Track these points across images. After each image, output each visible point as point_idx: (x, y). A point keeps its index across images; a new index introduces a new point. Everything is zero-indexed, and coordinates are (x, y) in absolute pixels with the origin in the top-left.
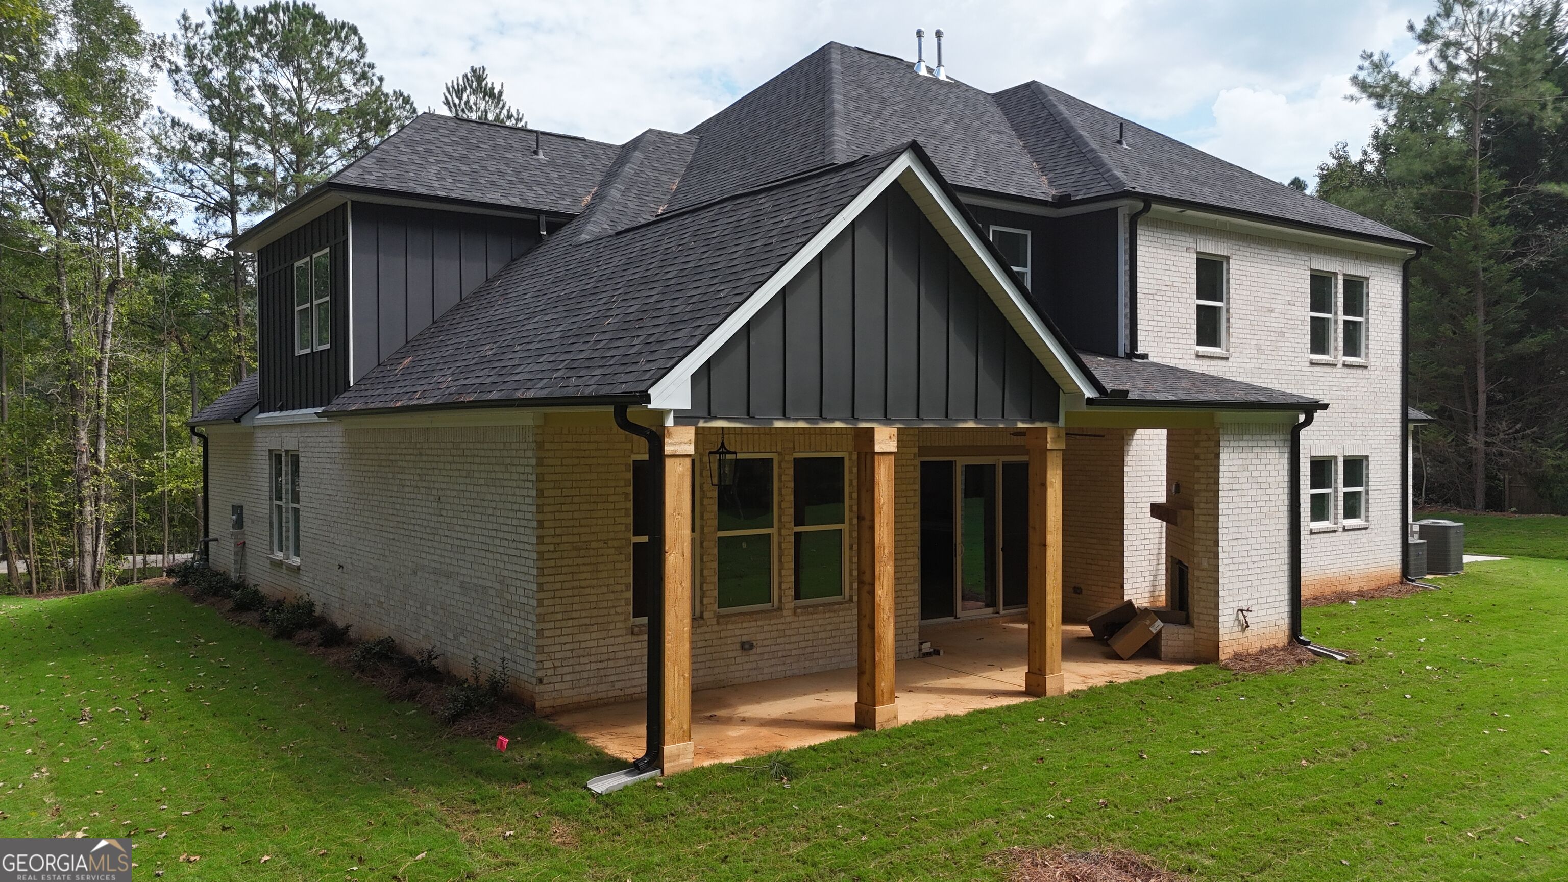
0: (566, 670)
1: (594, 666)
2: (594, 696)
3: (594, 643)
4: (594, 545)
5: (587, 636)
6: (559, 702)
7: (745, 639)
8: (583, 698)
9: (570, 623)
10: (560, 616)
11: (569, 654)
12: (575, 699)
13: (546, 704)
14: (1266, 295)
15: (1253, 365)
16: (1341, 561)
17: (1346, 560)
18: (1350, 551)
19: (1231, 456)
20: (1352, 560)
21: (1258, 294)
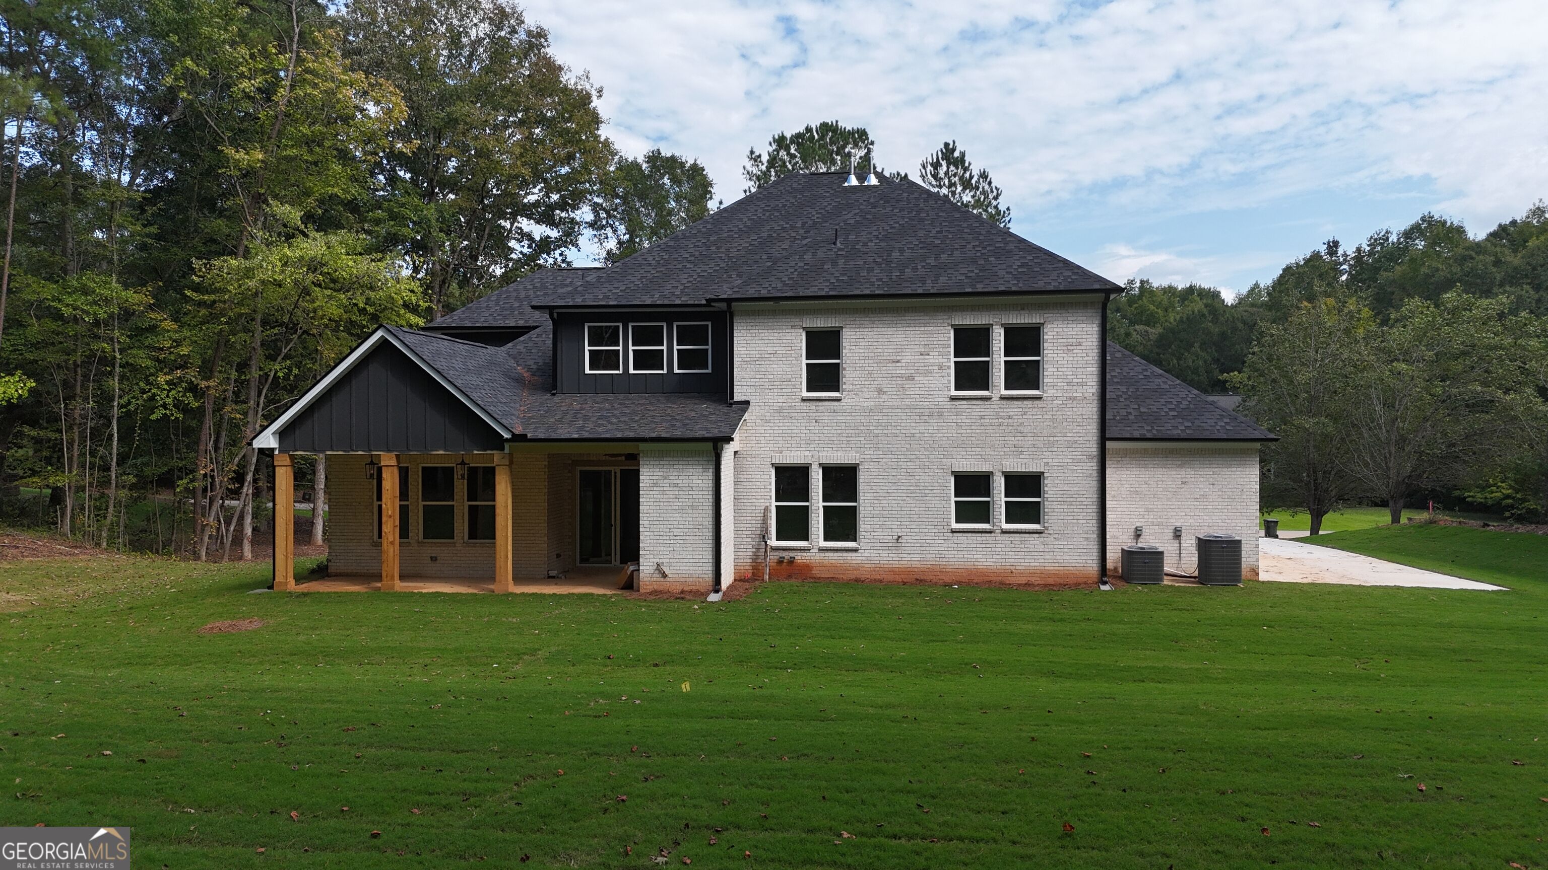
0: (342, 557)
1: (354, 558)
2: (355, 571)
3: (355, 548)
4: (354, 504)
5: (351, 544)
6: (338, 571)
7: (433, 555)
8: (349, 571)
9: (344, 537)
10: (339, 534)
11: (343, 551)
12: (346, 571)
13: (333, 571)
14: (890, 351)
15: (872, 404)
16: (998, 557)
17: (1007, 557)
18: (1012, 550)
19: (651, 470)
20: (1017, 557)
21: (880, 350)
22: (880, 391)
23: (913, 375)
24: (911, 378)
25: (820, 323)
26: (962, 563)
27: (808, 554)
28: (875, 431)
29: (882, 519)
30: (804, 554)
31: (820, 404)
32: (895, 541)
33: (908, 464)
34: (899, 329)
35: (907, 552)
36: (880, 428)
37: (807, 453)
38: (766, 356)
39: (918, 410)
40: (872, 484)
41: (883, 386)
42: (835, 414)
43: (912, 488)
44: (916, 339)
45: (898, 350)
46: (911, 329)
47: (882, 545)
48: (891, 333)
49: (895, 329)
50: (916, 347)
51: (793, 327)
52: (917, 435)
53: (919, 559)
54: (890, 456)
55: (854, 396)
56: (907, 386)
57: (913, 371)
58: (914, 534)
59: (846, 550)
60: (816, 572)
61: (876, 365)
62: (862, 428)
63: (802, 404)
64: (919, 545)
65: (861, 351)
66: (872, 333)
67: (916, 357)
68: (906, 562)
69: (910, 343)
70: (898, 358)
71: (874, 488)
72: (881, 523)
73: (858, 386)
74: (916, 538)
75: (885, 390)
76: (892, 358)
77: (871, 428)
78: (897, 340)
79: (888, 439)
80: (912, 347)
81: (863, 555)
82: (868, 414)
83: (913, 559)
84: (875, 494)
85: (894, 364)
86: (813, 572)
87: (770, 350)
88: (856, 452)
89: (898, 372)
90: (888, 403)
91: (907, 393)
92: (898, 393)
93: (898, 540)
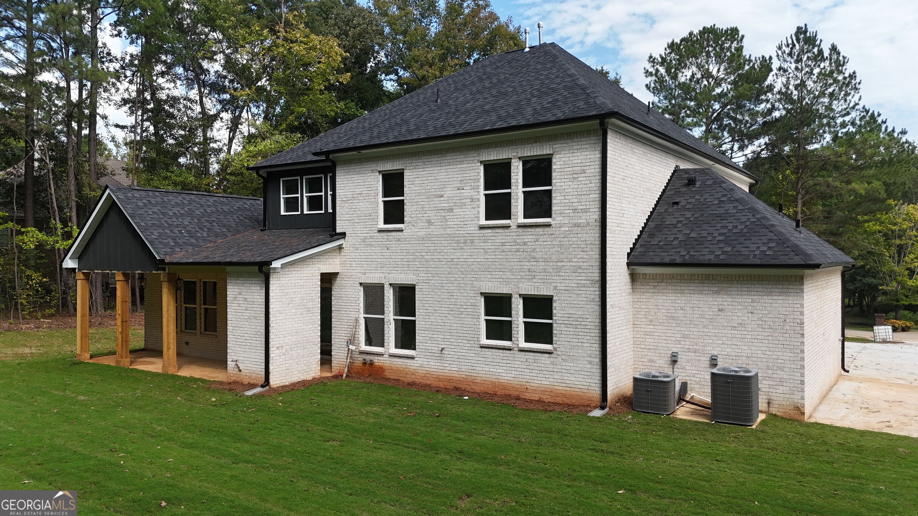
0: (150, 339)
1: (155, 339)
2: (154, 348)
3: (155, 333)
4: (154, 304)
5: (153, 331)
6: (148, 347)
9: (150, 326)
11: (150, 334)
12: (151, 348)
13: (146, 347)
14: (436, 187)
15: (424, 233)
16: (516, 373)
17: (523, 373)
18: (528, 367)
19: (233, 287)
20: (531, 374)
21: (429, 187)
22: (429, 222)
23: (453, 207)
25: (390, 166)
26: (488, 376)
27: (382, 358)
28: (426, 257)
29: (431, 332)
30: (379, 358)
31: (389, 234)
32: (440, 352)
33: (449, 285)
34: (442, 168)
35: (448, 362)
36: (429, 254)
37: (382, 275)
38: (356, 196)
39: (456, 239)
40: (424, 302)
41: (431, 218)
42: (399, 242)
43: (452, 306)
44: (455, 176)
45: (442, 187)
46: (451, 167)
47: (430, 354)
48: (436, 172)
49: (439, 168)
50: (454, 183)
51: (373, 171)
52: (455, 260)
53: (457, 369)
54: (437, 278)
55: (412, 227)
56: (448, 217)
57: (452, 204)
58: (453, 347)
59: (406, 357)
60: (388, 374)
61: (426, 200)
62: (417, 254)
63: (378, 234)
64: (456, 357)
65: (417, 188)
66: (424, 173)
67: (455, 192)
68: (447, 371)
69: (450, 180)
70: (442, 193)
71: (425, 305)
72: (430, 336)
73: (415, 219)
74: (455, 350)
75: (433, 221)
76: (437, 193)
77: (423, 254)
78: (441, 177)
79: (435, 263)
80: (451, 183)
81: (418, 362)
82: (421, 242)
83: (452, 369)
84: (426, 311)
85: (439, 199)
86: (386, 373)
87: (358, 191)
88: (414, 274)
89: (442, 205)
90: (435, 233)
91: (448, 223)
92: (442, 224)
93: (442, 350)
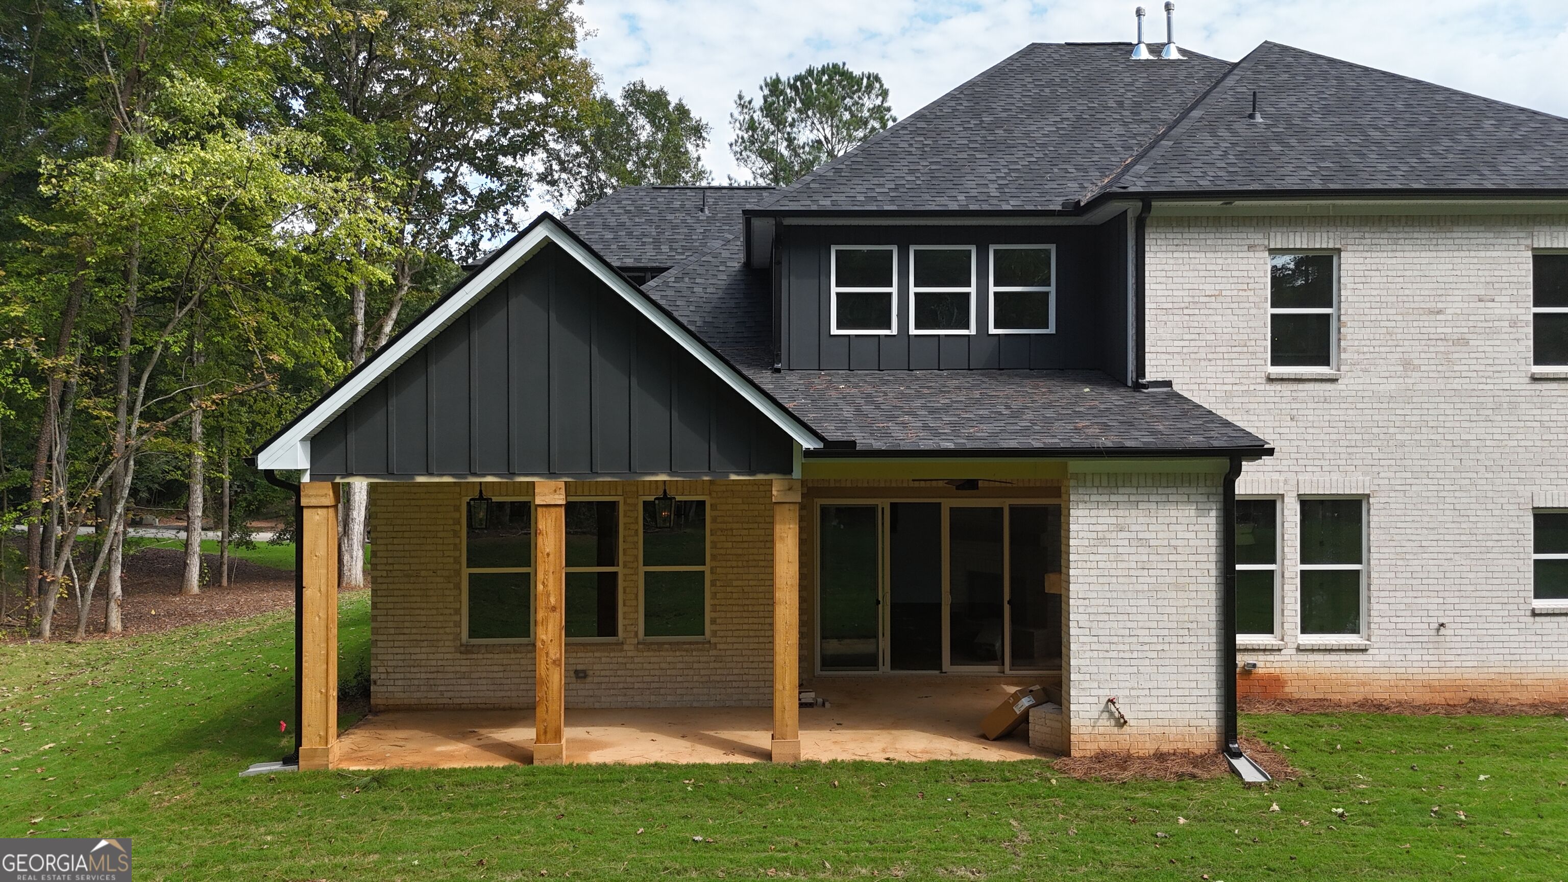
0: (398, 676)
1: (423, 676)
2: (424, 701)
4: (423, 573)
5: (418, 650)
6: (391, 702)
7: (579, 667)
8: (413, 702)
9: (402, 637)
10: (392, 631)
11: (400, 663)
12: (406, 701)
13: (379, 702)
14: (1427, 293)
15: (1393, 387)
19: (1093, 513)
21: (1407, 292)
22: (1407, 364)
23: (1467, 336)
24: (1463, 341)
25: (1300, 241)
27: (1277, 658)
28: (1398, 437)
29: (1411, 594)
30: (1270, 658)
31: (1301, 386)
32: (1433, 632)
33: (1457, 494)
34: (1440, 254)
35: (1454, 651)
36: (1407, 430)
37: (1276, 476)
38: (1203, 299)
39: (1475, 400)
40: (1392, 531)
41: (1412, 356)
42: (1326, 406)
43: (1463, 538)
44: (1472, 273)
45: (1440, 292)
46: (1462, 254)
47: (1410, 639)
48: (1427, 261)
49: (1434, 254)
50: (1470, 286)
51: (1251, 248)
52: (1473, 443)
53: (1476, 664)
54: (1425, 481)
55: (1361, 374)
56: (1456, 355)
57: (1466, 330)
58: (1467, 620)
59: (1346, 650)
60: (1292, 690)
61: (1400, 318)
62: (1375, 430)
63: (1268, 387)
64: (1475, 639)
65: (1374, 293)
66: (1394, 261)
67: (1472, 305)
68: (1453, 670)
69: (1460, 279)
70: (1440, 305)
71: (1396, 537)
72: (1409, 600)
73: (1368, 356)
74: (1471, 626)
75: (1416, 362)
76: (1428, 305)
77: (1392, 430)
78: (1438, 273)
79: (1421, 450)
80: (1464, 286)
81: (1377, 658)
82: (1385, 406)
83: (1464, 664)
84: (1399, 550)
85: (1433, 317)
86: (1287, 690)
87: (1209, 289)
88: (1365, 474)
89: (1439, 330)
90: (1422, 387)
91: (1456, 368)
92: (1440, 368)
93: (1438, 630)
